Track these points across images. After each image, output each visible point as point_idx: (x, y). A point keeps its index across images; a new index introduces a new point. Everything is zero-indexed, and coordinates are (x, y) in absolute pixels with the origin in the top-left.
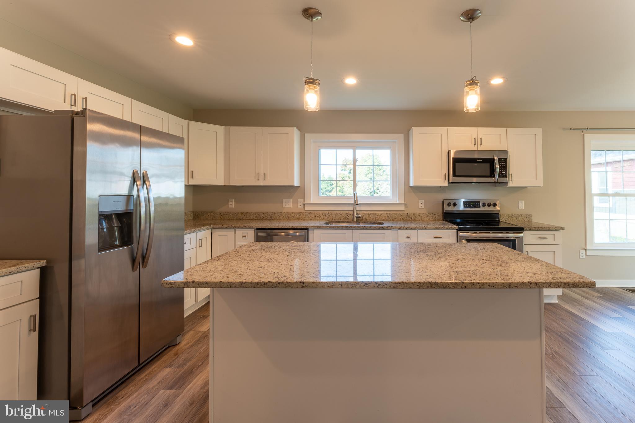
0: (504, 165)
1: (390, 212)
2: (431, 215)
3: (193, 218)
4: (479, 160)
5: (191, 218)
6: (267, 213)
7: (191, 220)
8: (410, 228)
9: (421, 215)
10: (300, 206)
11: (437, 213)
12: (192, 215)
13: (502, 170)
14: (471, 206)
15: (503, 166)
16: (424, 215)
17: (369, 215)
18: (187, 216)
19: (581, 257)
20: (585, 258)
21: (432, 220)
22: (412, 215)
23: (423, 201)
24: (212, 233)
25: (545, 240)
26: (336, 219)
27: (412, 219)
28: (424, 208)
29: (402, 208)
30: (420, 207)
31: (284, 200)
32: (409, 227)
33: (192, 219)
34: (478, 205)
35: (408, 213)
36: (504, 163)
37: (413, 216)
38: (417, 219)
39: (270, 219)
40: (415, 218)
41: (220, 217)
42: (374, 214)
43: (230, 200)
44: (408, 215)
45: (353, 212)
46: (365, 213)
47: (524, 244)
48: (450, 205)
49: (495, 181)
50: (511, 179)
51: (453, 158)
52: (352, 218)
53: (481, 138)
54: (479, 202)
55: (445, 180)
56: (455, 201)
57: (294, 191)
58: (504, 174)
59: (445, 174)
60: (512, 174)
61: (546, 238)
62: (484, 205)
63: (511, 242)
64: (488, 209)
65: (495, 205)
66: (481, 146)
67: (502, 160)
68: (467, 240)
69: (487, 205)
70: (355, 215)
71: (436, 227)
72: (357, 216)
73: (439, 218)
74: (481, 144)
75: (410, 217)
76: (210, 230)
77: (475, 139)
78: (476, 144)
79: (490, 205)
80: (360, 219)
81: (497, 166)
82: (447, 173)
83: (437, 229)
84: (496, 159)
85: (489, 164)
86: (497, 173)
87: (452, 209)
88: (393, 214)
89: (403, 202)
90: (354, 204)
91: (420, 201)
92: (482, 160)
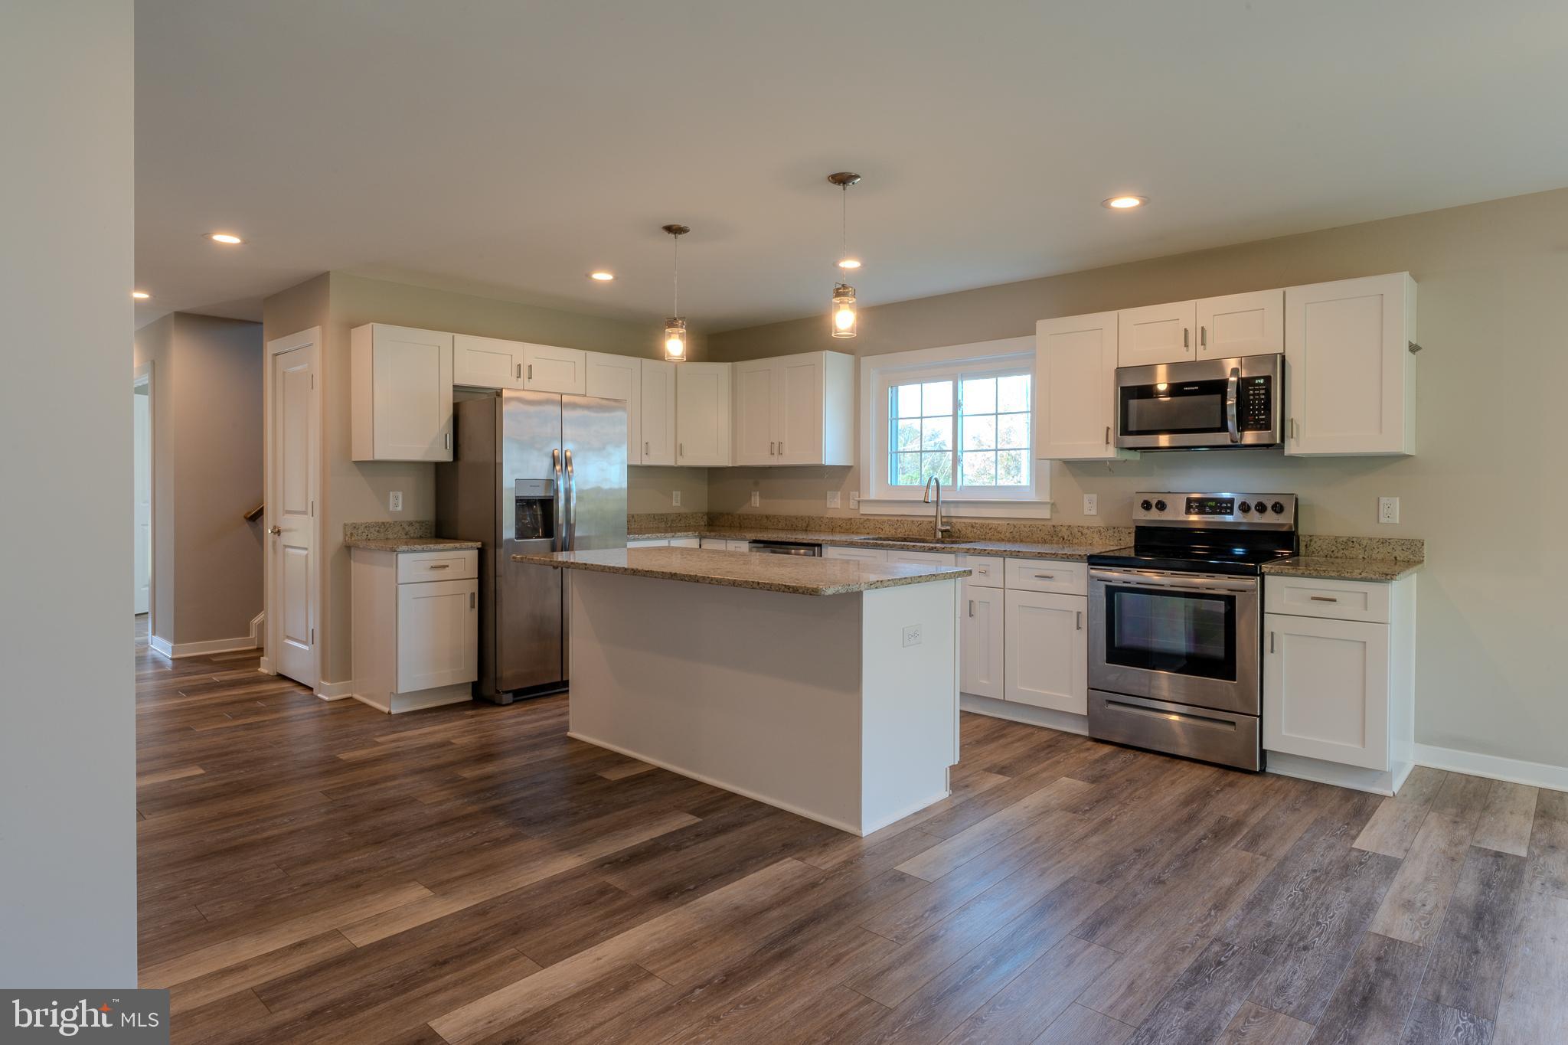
0: (1262, 397)
1: (1015, 523)
2: (1111, 532)
4: (1189, 388)
5: (703, 523)
6: (802, 518)
8: (987, 552)
9: (1085, 531)
10: (853, 504)
11: (1125, 528)
12: (706, 517)
13: (1257, 410)
14: (1207, 509)
15: (1260, 400)
16: (1093, 532)
17: (973, 527)
18: (695, 517)
21: (1112, 543)
22: (1064, 529)
23: (1094, 497)
24: (700, 543)
25: (1332, 605)
26: (911, 533)
27: (1063, 539)
28: (1096, 514)
29: (1045, 513)
30: (1086, 512)
31: (828, 492)
32: (985, 550)
34: (1227, 508)
35: (1055, 524)
36: (1263, 389)
37: (1065, 533)
38: (1075, 541)
39: (806, 530)
40: (1070, 538)
41: (740, 523)
43: (753, 494)
44: (1055, 531)
45: (934, 519)
46: (964, 523)
47: (1266, 610)
48: (1147, 505)
49: (1232, 441)
50: (1290, 435)
51: (1122, 388)
52: (935, 533)
53: (1203, 328)
54: (1231, 501)
55: (1107, 443)
56: (1161, 497)
57: (842, 476)
58: (1262, 419)
59: (1108, 428)
60: (1292, 420)
61: (1334, 600)
62: (1245, 508)
63: (1223, 602)
64: (1255, 518)
65: (1278, 508)
66: (1205, 349)
67: (1257, 382)
68: (1107, 586)
69: (1253, 508)
70: (939, 526)
71: (1039, 553)
72: (943, 528)
73: (1130, 541)
74: (1203, 344)
75: (1060, 535)
76: (698, 540)
77: (1186, 330)
78: (1186, 345)
79: (1261, 508)
80: (950, 536)
81: (1231, 402)
82: (1111, 426)
83: (1041, 556)
84: (1234, 381)
85: (1218, 397)
86: (1232, 421)
87: (1154, 516)
88: (1022, 526)
89: (1047, 499)
90: (937, 502)
91: (1087, 497)
92: (1197, 387)
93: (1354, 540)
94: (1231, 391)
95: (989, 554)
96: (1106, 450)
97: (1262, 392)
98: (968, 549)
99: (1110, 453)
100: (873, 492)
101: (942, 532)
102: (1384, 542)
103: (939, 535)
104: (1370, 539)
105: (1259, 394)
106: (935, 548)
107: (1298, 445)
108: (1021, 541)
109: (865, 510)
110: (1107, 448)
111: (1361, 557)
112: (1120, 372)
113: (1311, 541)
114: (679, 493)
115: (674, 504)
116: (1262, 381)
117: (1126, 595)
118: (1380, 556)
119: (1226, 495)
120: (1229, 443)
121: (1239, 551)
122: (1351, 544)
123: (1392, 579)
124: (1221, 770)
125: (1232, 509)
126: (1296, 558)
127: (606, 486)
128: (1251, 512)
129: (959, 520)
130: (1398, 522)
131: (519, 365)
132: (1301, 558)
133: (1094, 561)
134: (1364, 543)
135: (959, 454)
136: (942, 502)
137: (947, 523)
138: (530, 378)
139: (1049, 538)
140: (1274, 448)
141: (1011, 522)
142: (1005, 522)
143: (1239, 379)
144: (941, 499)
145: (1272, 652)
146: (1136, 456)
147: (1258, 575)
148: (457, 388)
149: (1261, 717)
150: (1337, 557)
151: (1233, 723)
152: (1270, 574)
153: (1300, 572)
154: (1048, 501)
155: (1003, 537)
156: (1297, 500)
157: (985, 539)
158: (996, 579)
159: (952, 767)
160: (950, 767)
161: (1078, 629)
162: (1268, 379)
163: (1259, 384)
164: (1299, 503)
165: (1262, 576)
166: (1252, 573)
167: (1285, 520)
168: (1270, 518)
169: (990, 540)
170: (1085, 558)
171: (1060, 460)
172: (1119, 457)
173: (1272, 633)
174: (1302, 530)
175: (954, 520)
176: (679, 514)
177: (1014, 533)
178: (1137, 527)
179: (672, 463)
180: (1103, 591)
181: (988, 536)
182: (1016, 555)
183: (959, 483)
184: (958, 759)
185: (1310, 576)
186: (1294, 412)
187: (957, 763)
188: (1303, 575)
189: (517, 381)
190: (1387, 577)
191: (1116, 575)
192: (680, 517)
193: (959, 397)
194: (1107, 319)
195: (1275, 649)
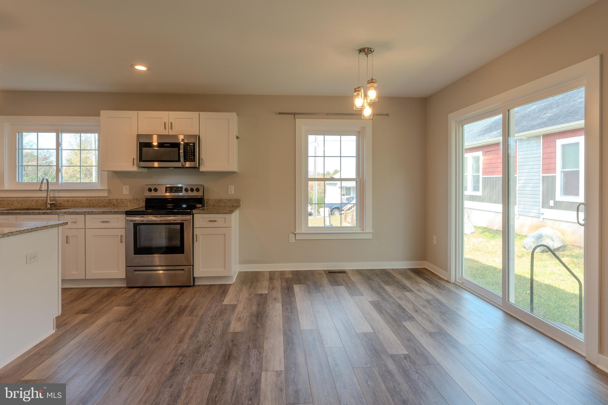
0: (193, 150)
1: (90, 199)
2: (135, 201)
4: (166, 145)
9: (124, 201)
11: (141, 199)
13: (191, 154)
14: (173, 191)
15: (191, 151)
16: (127, 202)
17: (68, 201)
19: (290, 241)
20: (294, 242)
21: (135, 206)
22: (114, 201)
23: (128, 187)
25: (215, 223)
26: (31, 206)
27: (114, 205)
28: (128, 194)
29: (105, 194)
30: (124, 193)
32: (75, 212)
34: (180, 190)
35: (110, 199)
36: (193, 147)
37: (115, 202)
38: (120, 206)
40: (117, 204)
42: (73, 201)
44: (110, 202)
45: (46, 199)
46: (63, 200)
47: (194, 227)
48: (150, 190)
49: (182, 165)
50: (201, 164)
51: (139, 143)
52: (46, 205)
53: (171, 122)
54: (182, 187)
55: (133, 164)
56: (156, 187)
58: (192, 158)
59: (134, 159)
60: (202, 159)
61: (216, 221)
62: (186, 190)
63: (180, 225)
64: (190, 194)
65: (198, 190)
66: (172, 131)
67: (190, 144)
68: (134, 224)
69: (189, 190)
70: (49, 202)
71: (103, 212)
72: (51, 203)
73: (143, 204)
74: (171, 128)
75: (112, 203)
77: (165, 123)
78: (165, 128)
79: (192, 190)
80: (56, 206)
81: (182, 151)
82: (135, 157)
83: (103, 213)
84: (182, 144)
85: (177, 149)
86: (182, 158)
87: (153, 194)
88: (94, 200)
89: (106, 188)
90: (47, 190)
91: (124, 187)
92: (169, 145)
93: (221, 200)
94: (182, 147)
95: (77, 213)
96: (133, 168)
97: (192, 148)
98: (65, 212)
99: (135, 169)
100: (7, 186)
101: (50, 204)
102: (230, 200)
103: (49, 206)
104: (226, 199)
105: (191, 149)
106: (46, 212)
107: (204, 167)
108: (94, 207)
110: (133, 166)
111: (223, 205)
112: (139, 136)
113: (208, 201)
116: (192, 144)
117: (142, 226)
118: (228, 205)
119: (180, 185)
120: (181, 166)
121: (184, 206)
122: (220, 201)
123: (232, 212)
125: (182, 190)
126: (204, 207)
128: (189, 191)
129: (60, 199)
130: (234, 194)
132: (205, 207)
133: (128, 213)
134: (224, 201)
135: (60, 167)
136: (51, 190)
137: (53, 200)
139: (107, 205)
140: (196, 168)
141: (88, 199)
142: (86, 199)
143: (184, 143)
144: (50, 189)
145: (196, 241)
146: (146, 170)
147: (192, 214)
149: (193, 266)
150: (216, 206)
151: (184, 270)
152: (196, 214)
153: (205, 212)
154: (107, 189)
155: (84, 205)
156: (203, 187)
157: (75, 207)
158: (81, 225)
159: (57, 318)
161: (121, 243)
162: (194, 144)
163: (191, 145)
164: (204, 188)
165: (193, 214)
166: (189, 214)
167: (200, 194)
168: (195, 194)
169: (77, 207)
170: (124, 212)
171: (112, 171)
172: (139, 171)
173: (196, 235)
174: (206, 198)
175: (58, 199)
177: (90, 203)
178: (146, 198)
180: (132, 226)
181: (76, 205)
182: (92, 213)
183: (60, 181)
184: (60, 312)
185: (208, 213)
186: (203, 156)
187: (60, 315)
188: (206, 213)
190: (231, 212)
191: (138, 219)
193: (60, 141)
194: (133, 114)
195: (197, 240)
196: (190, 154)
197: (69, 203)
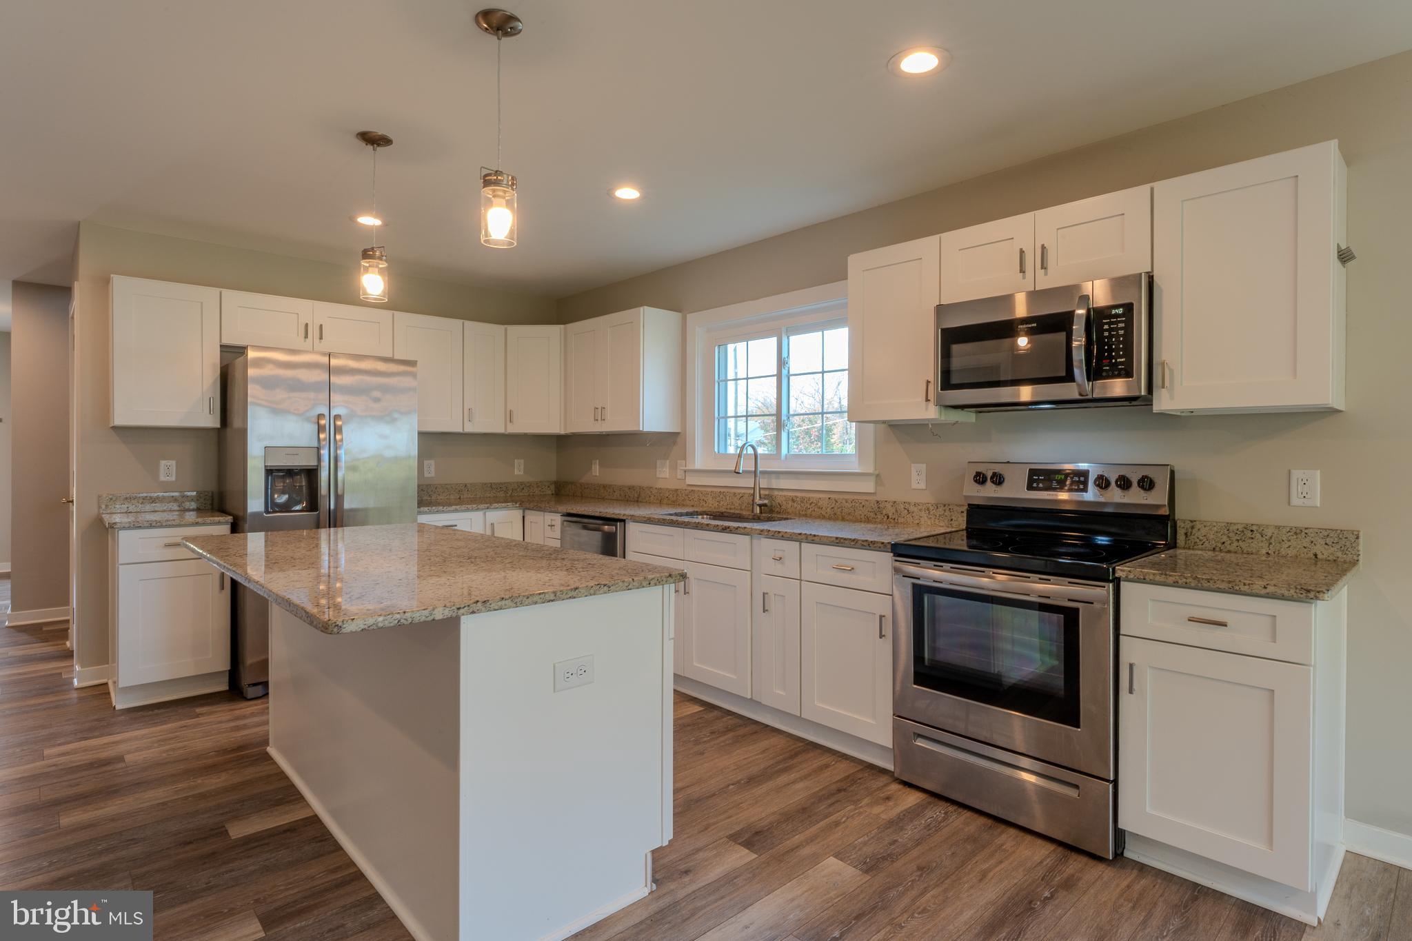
0: (1121, 332)
1: (836, 496)
2: (941, 509)
3: (554, 492)
4: (1026, 326)
5: (550, 492)
6: (631, 488)
7: (549, 494)
8: (781, 534)
9: (912, 508)
10: (680, 475)
11: (956, 506)
12: (553, 487)
13: (1115, 350)
14: (1055, 484)
15: (1118, 336)
16: (920, 510)
17: (793, 501)
18: (540, 489)
21: (941, 524)
22: (889, 506)
23: (923, 467)
24: (524, 517)
25: (1220, 631)
27: (888, 517)
28: (924, 488)
29: (868, 486)
30: (914, 485)
31: (658, 461)
32: (779, 532)
33: (552, 494)
34: (1079, 483)
35: (879, 500)
36: (1123, 322)
37: (890, 510)
39: (637, 501)
41: (581, 493)
43: (593, 462)
44: (879, 508)
45: (752, 492)
46: (785, 496)
47: (1122, 632)
48: (980, 479)
49: (1081, 395)
50: (1160, 383)
51: (942, 330)
52: (753, 508)
53: (1043, 246)
54: (1085, 474)
55: (927, 400)
56: (998, 469)
57: (669, 443)
58: (1121, 363)
59: (928, 382)
60: (1163, 364)
61: (1224, 625)
62: (1103, 483)
63: (1062, 616)
64: (1116, 496)
65: (1147, 484)
66: (1046, 274)
67: (1113, 312)
68: (914, 585)
69: (1113, 484)
70: (758, 501)
71: (837, 538)
72: (761, 502)
73: (961, 522)
74: (1043, 267)
75: (884, 512)
76: (521, 511)
77: (1022, 252)
78: (1022, 271)
79: (1124, 483)
80: (771, 511)
81: (1078, 342)
82: (931, 379)
83: (839, 542)
84: (1082, 315)
85: (1062, 336)
86: (1080, 368)
87: (990, 492)
88: (844, 501)
89: (870, 469)
90: (755, 472)
91: (915, 468)
92: (1035, 325)
93: (1254, 528)
94: (1078, 328)
95: (784, 537)
96: (927, 409)
97: (1121, 325)
98: (762, 531)
99: (931, 413)
100: (699, 460)
101: (760, 506)
102: (1297, 532)
103: (757, 510)
104: (1278, 527)
105: (1117, 329)
106: (728, 528)
107: (1172, 398)
108: (843, 519)
109: (692, 480)
110: (927, 406)
111: (1264, 551)
112: (941, 310)
113: (1193, 528)
114: (522, 461)
115: (516, 472)
116: (1120, 311)
117: (941, 599)
118: (1291, 552)
119: (1083, 466)
120: (1076, 396)
122: (1249, 534)
123: (1316, 597)
124: (1060, 849)
125: (1085, 483)
126: (1171, 551)
127: (389, 454)
128: (1110, 488)
129: (781, 493)
130: (1319, 505)
131: (307, 325)
132: (1179, 551)
133: (902, 551)
134: (1269, 533)
135: (784, 418)
136: (761, 472)
137: (767, 497)
138: (321, 338)
139: (872, 515)
140: (1139, 402)
141: (832, 496)
142: (827, 496)
143: (1089, 311)
144: (760, 469)
145: (1131, 691)
146: (969, 417)
147: (1108, 581)
148: (224, 348)
149: (1115, 783)
150: (1229, 552)
151: (1077, 787)
152: (1127, 580)
153: (1171, 580)
154: (873, 472)
155: (824, 513)
156: (1172, 473)
157: (805, 516)
158: (791, 568)
159: (657, 854)
160: (653, 852)
161: (881, 638)
162: (1129, 308)
163: (1117, 316)
164: (1177, 476)
165: (1117, 582)
166: (1101, 577)
167: (1157, 498)
168: (1135, 497)
169: (811, 516)
170: (889, 546)
171: (884, 422)
172: (943, 418)
173: (1131, 666)
174: (1181, 513)
175: (776, 493)
176: (522, 483)
177: (836, 509)
178: (969, 505)
179: (501, 430)
180: (909, 591)
181: (809, 512)
182: (813, 539)
183: (784, 451)
184: (669, 835)
185: (1186, 586)
186: (1165, 352)
187: (666, 843)
188: (1175, 584)
189: (305, 341)
191: (932, 574)
192: (522, 485)
193: (784, 355)
194: (926, 246)
195: (1135, 686)
196: (1110, 347)
197: (795, 505)
